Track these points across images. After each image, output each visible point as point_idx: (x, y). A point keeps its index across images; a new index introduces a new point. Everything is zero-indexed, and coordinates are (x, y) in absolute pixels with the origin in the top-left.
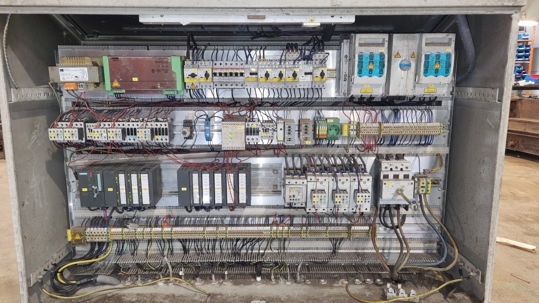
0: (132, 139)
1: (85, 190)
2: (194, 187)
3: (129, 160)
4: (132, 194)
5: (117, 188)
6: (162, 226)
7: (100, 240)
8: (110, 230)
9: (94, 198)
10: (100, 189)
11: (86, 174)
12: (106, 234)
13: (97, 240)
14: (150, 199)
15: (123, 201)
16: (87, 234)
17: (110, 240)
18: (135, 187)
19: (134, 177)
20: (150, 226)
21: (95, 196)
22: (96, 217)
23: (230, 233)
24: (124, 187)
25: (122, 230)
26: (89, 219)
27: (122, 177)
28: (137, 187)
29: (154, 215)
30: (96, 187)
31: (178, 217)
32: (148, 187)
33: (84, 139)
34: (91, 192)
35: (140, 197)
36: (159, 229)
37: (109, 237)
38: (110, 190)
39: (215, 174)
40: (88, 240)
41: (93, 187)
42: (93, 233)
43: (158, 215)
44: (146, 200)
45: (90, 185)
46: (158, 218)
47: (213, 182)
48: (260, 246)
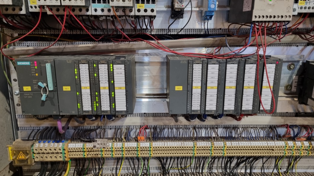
0: (99, 10)
1: (27, 89)
2: (194, 85)
3: (94, 47)
4: (99, 95)
5: (77, 86)
6: (137, 140)
7: (54, 159)
8: (68, 146)
9: (43, 101)
10: (51, 87)
11: (28, 63)
12: (61, 151)
13: (49, 159)
14: (127, 103)
15: (87, 106)
16: (35, 152)
17: (66, 159)
18: (104, 84)
19: (103, 69)
20: (121, 140)
21: (44, 98)
22: (48, 127)
23: (230, 148)
24: (88, 85)
25: (83, 146)
26: (38, 130)
27: (84, 69)
28: (107, 85)
29: (124, 125)
30: (45, 85)
31: (155, 128)
32: (124, 85)
33: (24, 8)
34: (37, 91)
35: (112, 100)
36: (133, 144)
37: (66, 155)
38: (67, 88)
39: (228, 65)
40: (36, 160)
41: (40, 84)
42: (44, 151)
43: (129, 125)
44: (121, 105)
45: (34, 81)
46: (129, 129)
47: (223, 77)
48: (263, 164)
